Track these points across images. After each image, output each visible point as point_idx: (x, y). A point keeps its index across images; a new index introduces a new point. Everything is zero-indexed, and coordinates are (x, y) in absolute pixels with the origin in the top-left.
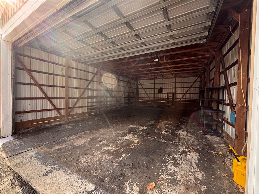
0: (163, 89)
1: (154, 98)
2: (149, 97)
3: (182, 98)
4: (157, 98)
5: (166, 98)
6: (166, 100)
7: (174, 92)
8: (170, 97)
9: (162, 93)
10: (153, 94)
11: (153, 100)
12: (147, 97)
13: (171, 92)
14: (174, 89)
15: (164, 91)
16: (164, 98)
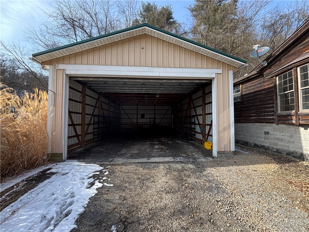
0: (145, 115)
1: (137, 122)
2: (132, 122)
3: (160, 122)
4: (140, 123)
5: (148, 123)
6: (148, 125)
7: (154, 117)
8: (151, 121)
9: (144, 118)
10: (136, 119)
11: (136, 125)
12: (131, 122)
13: (152, 117)
14: (154, 115)
15: (146, 116)
16: (146, 123)
